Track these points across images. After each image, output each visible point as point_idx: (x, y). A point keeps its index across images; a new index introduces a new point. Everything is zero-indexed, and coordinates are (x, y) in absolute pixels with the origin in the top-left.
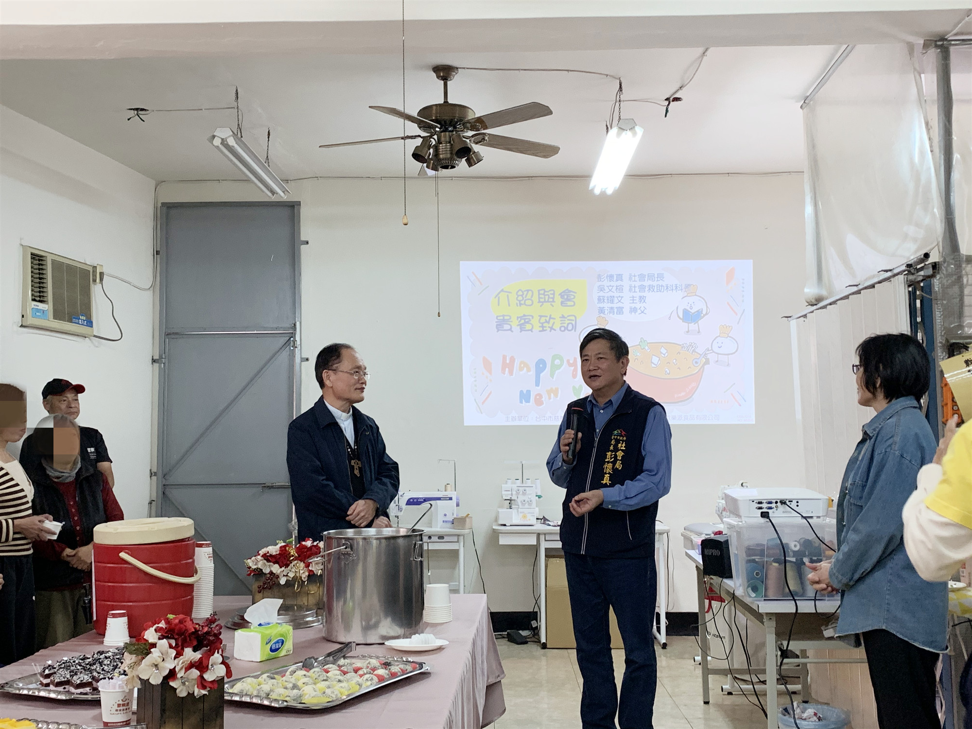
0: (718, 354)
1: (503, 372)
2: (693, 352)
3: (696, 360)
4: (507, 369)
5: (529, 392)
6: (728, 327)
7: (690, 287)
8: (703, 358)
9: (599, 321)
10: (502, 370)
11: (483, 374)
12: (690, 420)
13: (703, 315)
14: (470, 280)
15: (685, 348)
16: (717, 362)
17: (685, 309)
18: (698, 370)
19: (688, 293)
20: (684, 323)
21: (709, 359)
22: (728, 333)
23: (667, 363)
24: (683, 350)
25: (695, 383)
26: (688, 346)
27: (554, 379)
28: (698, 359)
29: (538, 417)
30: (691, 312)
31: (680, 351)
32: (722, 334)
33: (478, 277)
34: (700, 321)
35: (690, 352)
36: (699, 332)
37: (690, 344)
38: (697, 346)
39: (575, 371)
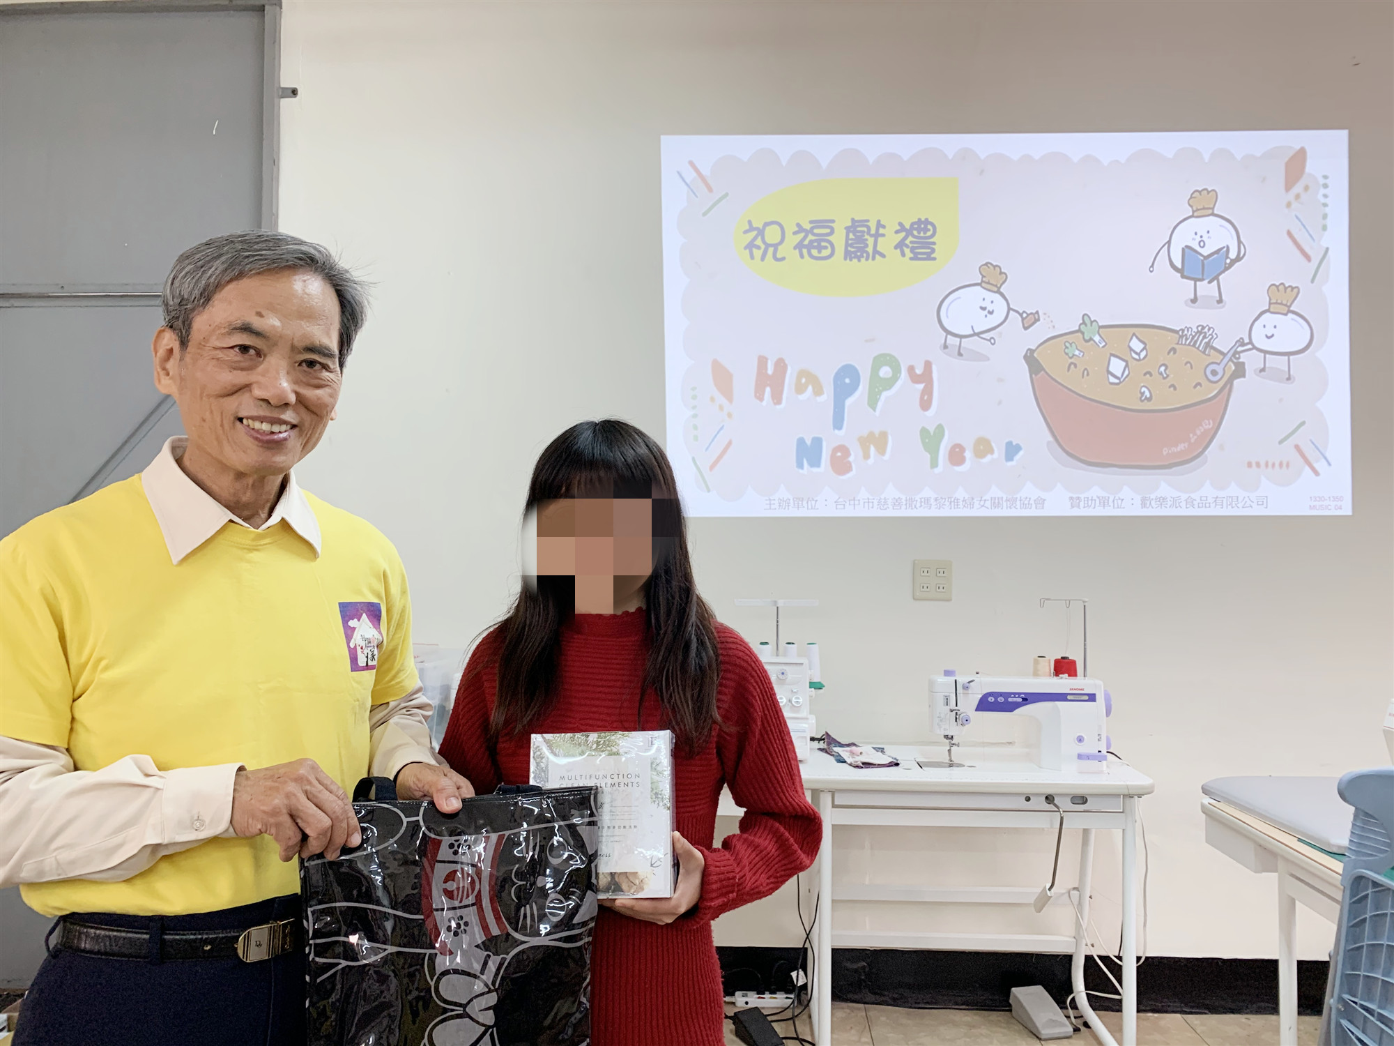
0: (1266, 352)
2: (1205, 350)
3: (1213, 367)
4: (768, 389)
5: (818, 442)
6: (1290, 289)
7: (1201, 194)
8: (1231, 363)
9: (984, 274)
10: (756, 392)
11: (712, 399)
12: (1199, 507)
13: (1231, 260)
14: (684, 180)
15: (1187, 339)
16: (1263, 373)
17: (1187, 246)
18: (1216, 392)
19: (1195, 209)
20: (1185, 280)
21: (1243, 364)
22: (1289, 304)
23: (1145, 374)
24: (1184, 343)
25: (1211, 422)
26: (1194, 334)
27: (877, 413)
28: (1219, 364)
29: (840, 500)
30: (1202, 255)
31: (1176, 346)
32: (1276, 305)
33: (704, 173)
34: (1223, 275)
35: (1201, 349)
36: (1220, 301)
37: (1200, 328)
38: (1216, 334)
39: (928, 390)
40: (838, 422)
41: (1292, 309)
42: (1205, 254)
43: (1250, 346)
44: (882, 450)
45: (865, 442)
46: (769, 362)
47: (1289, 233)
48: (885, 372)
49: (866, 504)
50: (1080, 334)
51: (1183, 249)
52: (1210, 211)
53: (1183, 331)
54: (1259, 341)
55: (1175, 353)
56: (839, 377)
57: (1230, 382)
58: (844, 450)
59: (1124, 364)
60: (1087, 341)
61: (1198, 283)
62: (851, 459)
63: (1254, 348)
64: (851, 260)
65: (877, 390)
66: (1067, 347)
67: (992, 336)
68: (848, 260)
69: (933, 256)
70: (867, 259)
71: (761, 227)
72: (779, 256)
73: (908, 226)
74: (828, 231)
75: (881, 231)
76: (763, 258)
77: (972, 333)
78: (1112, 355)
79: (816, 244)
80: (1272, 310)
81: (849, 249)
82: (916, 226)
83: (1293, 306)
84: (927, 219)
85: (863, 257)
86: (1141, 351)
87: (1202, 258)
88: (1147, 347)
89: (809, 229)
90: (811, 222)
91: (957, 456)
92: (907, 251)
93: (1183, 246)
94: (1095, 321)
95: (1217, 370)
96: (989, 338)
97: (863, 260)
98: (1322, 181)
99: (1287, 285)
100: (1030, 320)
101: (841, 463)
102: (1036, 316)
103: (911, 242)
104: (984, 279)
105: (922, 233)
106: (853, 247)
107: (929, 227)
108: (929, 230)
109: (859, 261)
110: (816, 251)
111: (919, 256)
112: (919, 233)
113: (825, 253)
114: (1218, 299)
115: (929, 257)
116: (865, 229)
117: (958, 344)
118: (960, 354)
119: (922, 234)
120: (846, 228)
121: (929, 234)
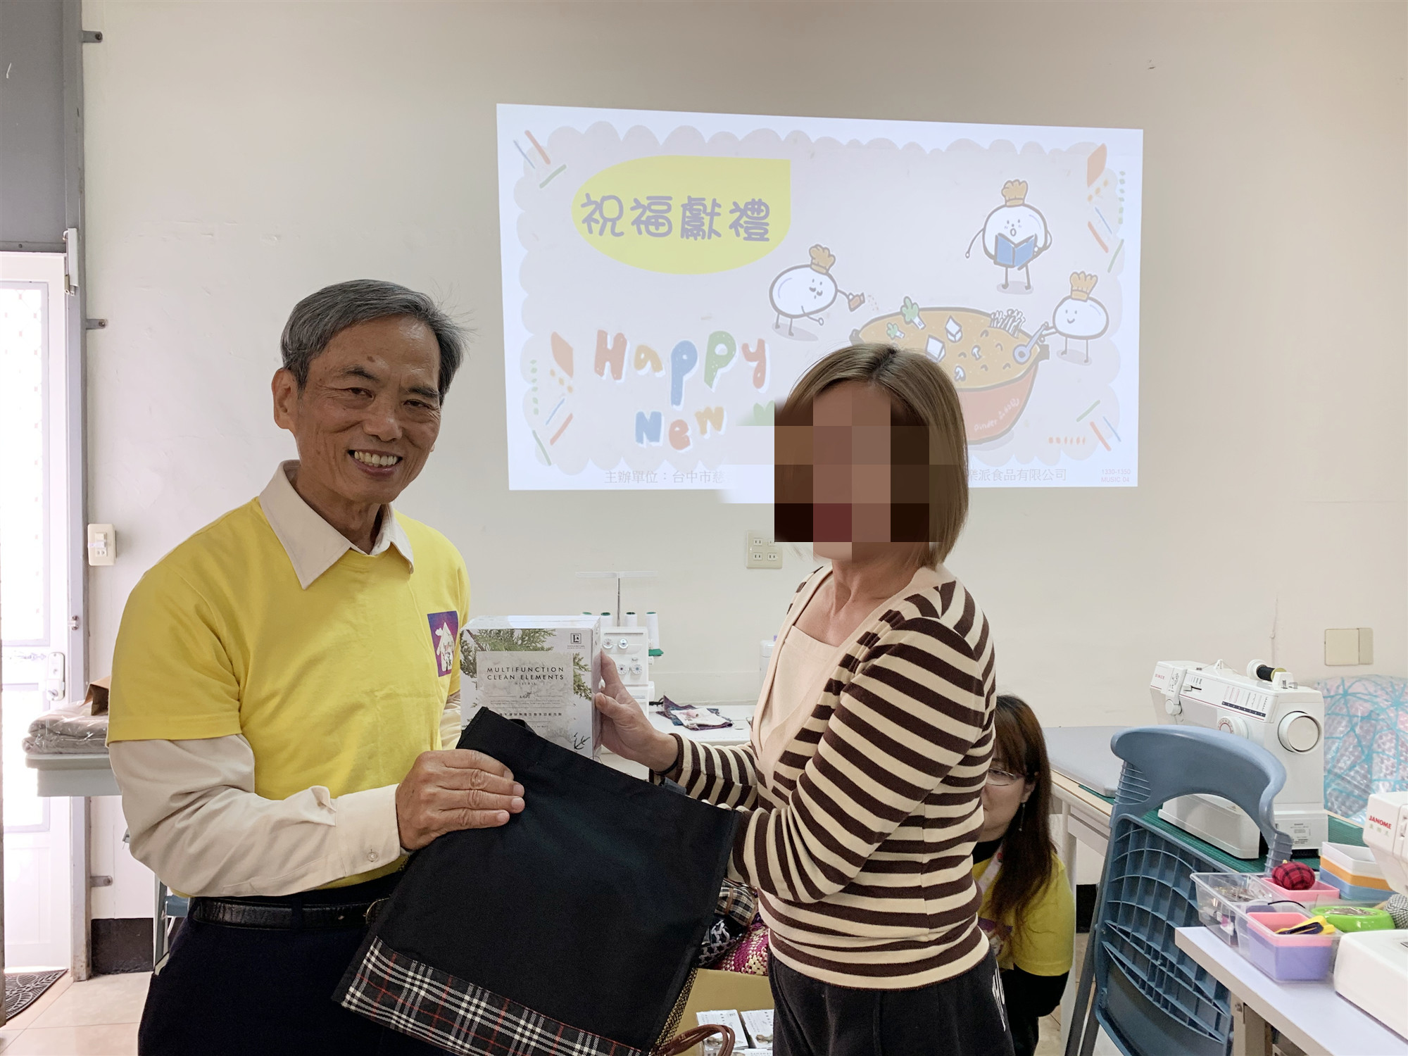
0: (1068, 336)
1: (599, 370)
2: (1014, 333)
3: (1021, 349)
4: (608, 364)
6: (1089, 277)
7: (1013, 185)
8: (1036, 345)
9: (814, 256)
10: (596, 366)
11: (553, 373)
12: (1005, 480)
13: (1039, 248)
14: (520, 150)
15: (998, 322)
16: (1064, 355)
17: (1000, 234)
18: (1023, 372)
19: (1007, 199)
20: (997, 266)
21: (1048, 346)
22: (1088, 291)
23: (960, 355)
24: (995, 325)
25: (1018, 400)
26: (1004, 317)
27: (713, 390)
28: (1026, 346)
29: (679, 473)
30: (1013, 243)
31: (988, 329)
32: (1076, 292)
33: (541, 144)
34: (1031, 262)
35: (1010, 331)
36: (1028, 287)
37: (1010, 312)
38: (1024, 318)
39: (761, 369)
40: (676, 399)
41: (1090, 296)
42: (1016, 242)
43: (1053, 330)
44: (718, 425)
45: (703, 417)
46: (609, 337)
47: (1090, 225)
48: (721, 349)
49: (703, 477)
50: (901, 316)
51: (996, 237)
52: (1021, 202)
53: (995, 314)
54: (1062, 325)
55: (987, 335)
56: (676, 353)
57: (1035, 363)
58: (682, 425)
59: (941, 345)
60: (907, 323)
61: (1009, 269)
62: (689, 433)
63: (1058, 331)
64: (687, 238)
65: (713, 367)
66: (889, 329)
67: (820, 317)
68: (685, 238)
69: (766, 236)
70: (703, 238)
71: (599, 201)
72: (617, 230)
73: (742, 206)
74: (665, 207)
75: (717, 210)
76: (601, 233)
77: (802, 313)
78: (930, 336)
79: (653, 220)
80: (1073, 297)
81: (686, 226)
82: (750, 206)
83: (1092, 293)
84: (760, 200)
85: (699, 235)
86: (957, 333)
87: (1013, 246)
88: (962, 329)
89: (646, 205)
90: (648, 198)
92: (741, 231)
93: (997, 234)
94: (915, 304)
95: (1025, 352)
96: (817, 319)
97: (699, 238)
98: (1120, 177)
99: (1087, 274)
100: (856, 302)
101: (679, 438)
102: (862, 298)
103: (746, 222)
104: (814, 261)
105: (756, 213)
106: (689, 225)
107: (763, 208)
108: (763, 211)
109: (696, 239)
110: (654, 227)
111: (753, 236)
112: (753, 214)
113: (663, 229)
114: (1027, 285)
115: (762, 238)
116: (701, 208)
117: (789, 323)
118: (791, 334)
119: (755, 215)
120: (683, 206)
121: (762, 214)
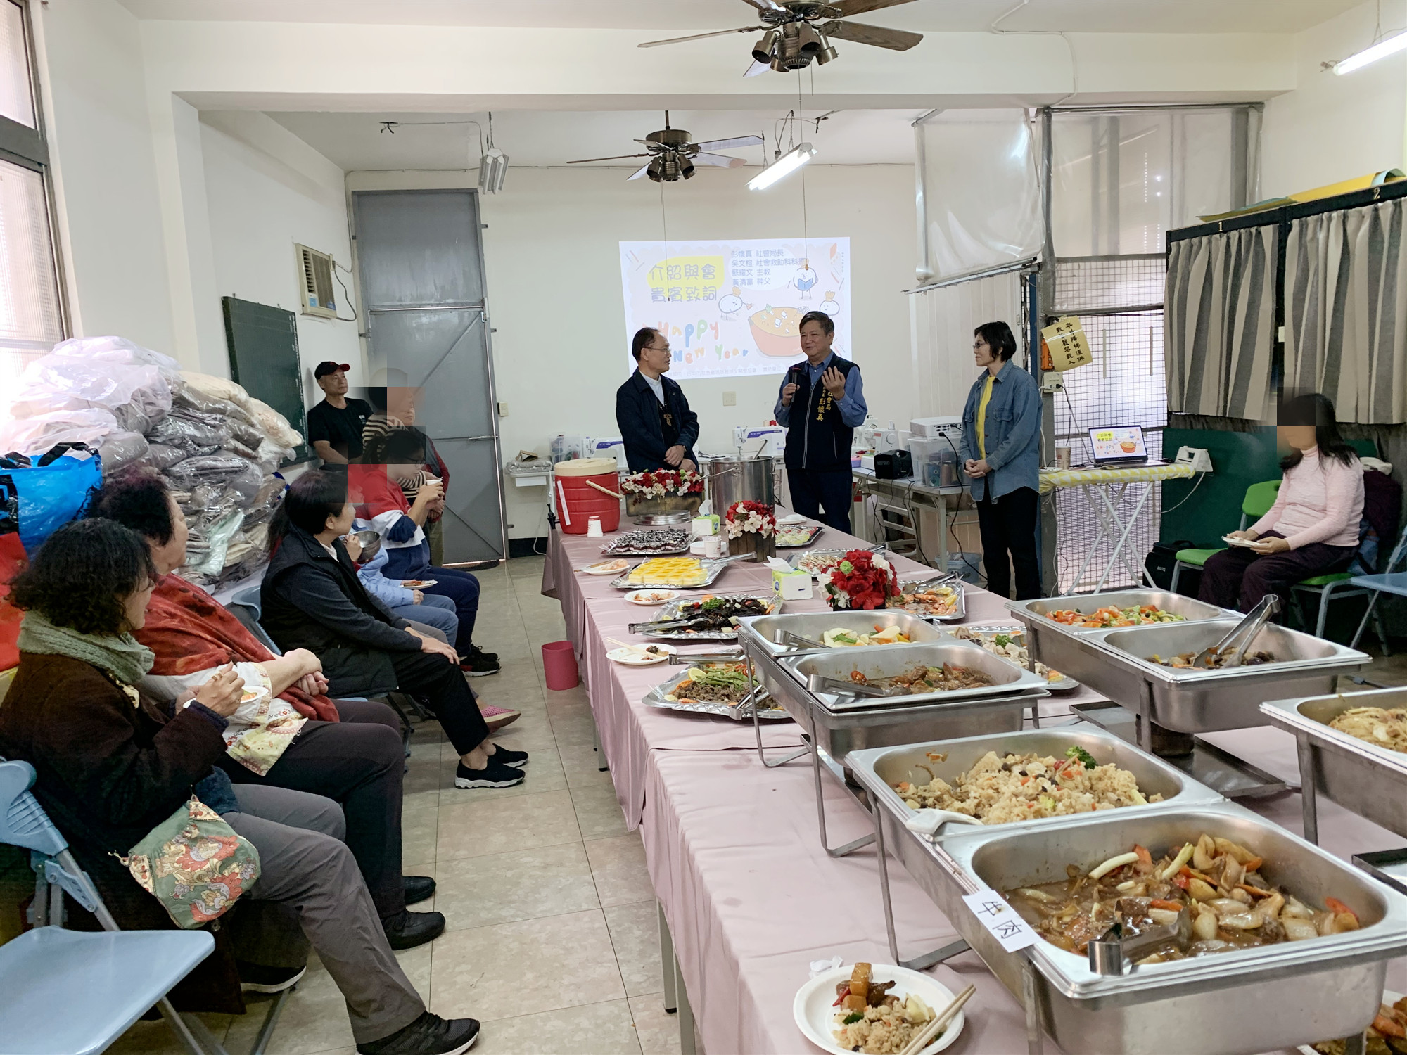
14: (628, 257)
23: (787, 324)
27: (699, 341)
29: (689, 372)
33: (635, 255)
39: (717, 332)
40: (687, 346)
44: (702, 354)
45: (697, 351)
48: (702, 326)
49: (698, 374)
50: (766, 311)
53: (799, 308)
56: (686, 329)
58: (690, 354)
59: (780, 321)
60: (768, 313)
62: (692, 358)
65: (699, 333)
66: (762, 316)
67: (737, 313)
77: (730, 312)
78: (776, 317)
80: (826, 300)
83: (833, 298)
86: (786, 316)
91: (727, 355)
94: (771, 306)
98: (842, 255)
99: (831, 291)
100: (749, 307)
102: (752, 305)
104: (735, 293)
117: (727, 316)
118: (727, 319)
